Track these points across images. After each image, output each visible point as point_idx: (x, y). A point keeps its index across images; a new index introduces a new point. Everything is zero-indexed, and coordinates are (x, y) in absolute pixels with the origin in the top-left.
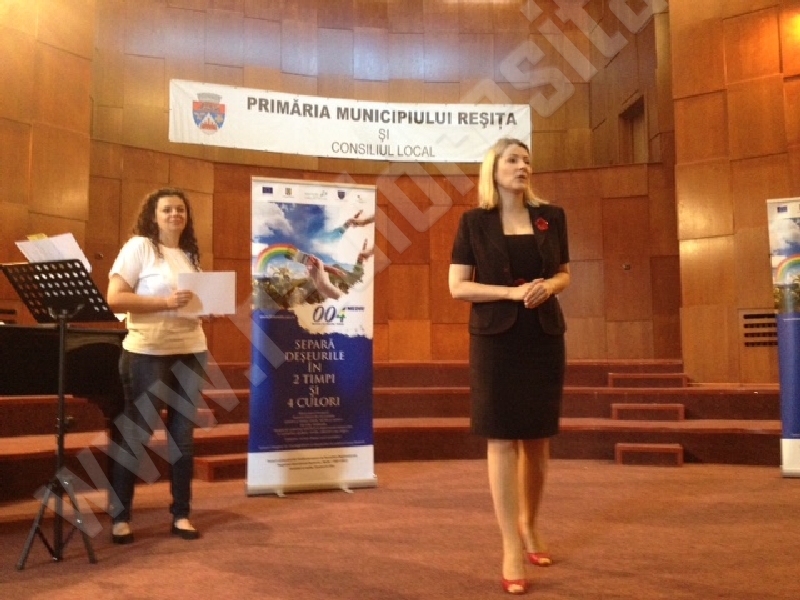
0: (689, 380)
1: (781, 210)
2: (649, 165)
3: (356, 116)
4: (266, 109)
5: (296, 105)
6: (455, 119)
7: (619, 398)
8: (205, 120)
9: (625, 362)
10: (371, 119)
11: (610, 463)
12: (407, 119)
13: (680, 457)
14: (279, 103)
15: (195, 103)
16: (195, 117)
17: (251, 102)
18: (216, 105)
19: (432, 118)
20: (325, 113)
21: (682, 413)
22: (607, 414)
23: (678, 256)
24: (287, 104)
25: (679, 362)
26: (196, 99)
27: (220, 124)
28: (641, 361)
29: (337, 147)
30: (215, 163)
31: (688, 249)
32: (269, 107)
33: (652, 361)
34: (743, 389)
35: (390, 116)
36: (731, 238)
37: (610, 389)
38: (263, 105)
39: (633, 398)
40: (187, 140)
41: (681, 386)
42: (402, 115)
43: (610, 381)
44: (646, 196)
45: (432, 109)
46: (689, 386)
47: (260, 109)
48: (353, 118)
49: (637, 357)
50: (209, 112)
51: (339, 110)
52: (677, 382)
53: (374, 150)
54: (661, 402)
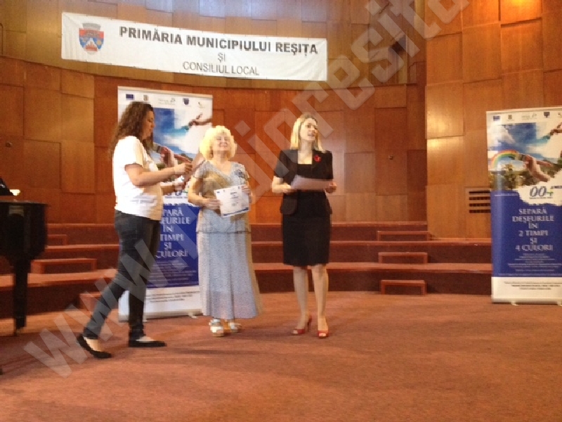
0: (431, 236)
1: (496, 118)
2: (408, 85)
3: (201, 43)
4: (134, 36)
5: (156, 33)
6: (273, 48)
7: (383, 248)
8: (89, 43)
9: (389, 223)
10: (212, 45)
11: (376, 294)
12: (239, 46)
13: (424, 289)
14: (144, 32)
15: (80, 30)
16: (81, 41)
17: (123, 30)
18: (96, 32)
19: (257, 46)
20: (179, 39)
21: (426, 259)
22: (376, 260)
23: (426, 150)
24: (150, 32)
25: (425, 223)
26: (82, 27)
27: (99, 47)
28: (399, 223)
29: (187, 66)
30: (95, 76)
31: (433, 145)
32: (136, 34)
33: (406, 223)
34: (468, 242)
35: (227, 44)
36: (462, 138)
37: (378, 242)
38: (132, 33)
39: (393, 248)
40: (75, 58)
41: (426, 240)
42: (235, 43)
43: (378, 237)
44: (406, 108)
45: (257, 39)
46: (431, 240)
47: (130, 36)
48: (199, 44)
49: (397, 220)
50: (92, 37)
51: (189, 37)
52: (423, 237)
53: (215, 69)
54: (411, 251)
